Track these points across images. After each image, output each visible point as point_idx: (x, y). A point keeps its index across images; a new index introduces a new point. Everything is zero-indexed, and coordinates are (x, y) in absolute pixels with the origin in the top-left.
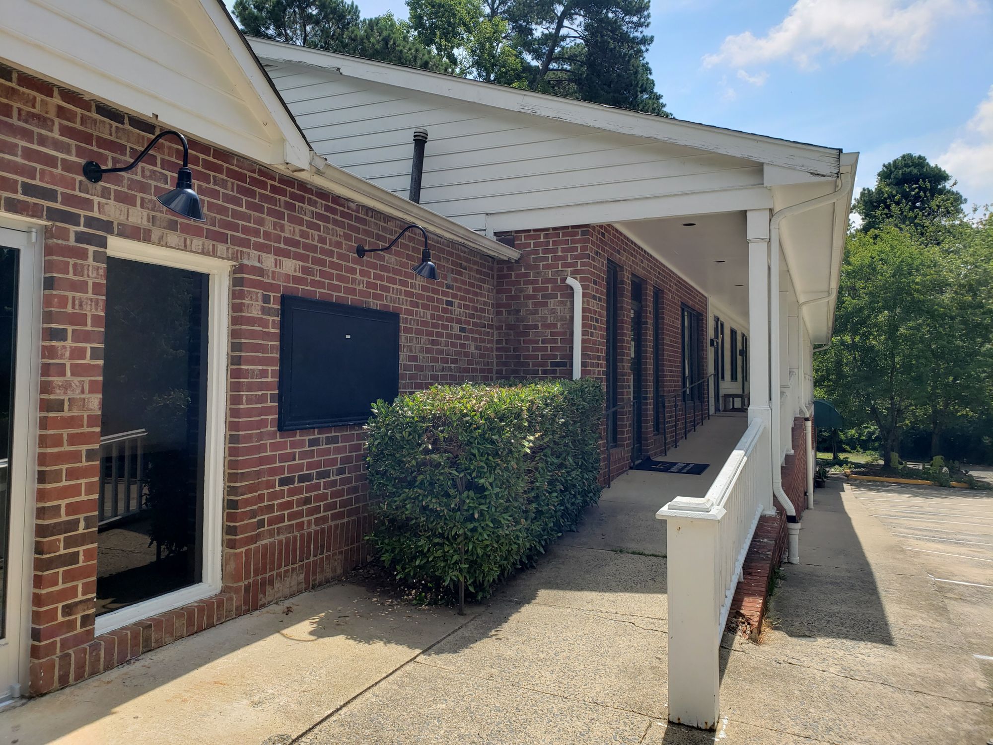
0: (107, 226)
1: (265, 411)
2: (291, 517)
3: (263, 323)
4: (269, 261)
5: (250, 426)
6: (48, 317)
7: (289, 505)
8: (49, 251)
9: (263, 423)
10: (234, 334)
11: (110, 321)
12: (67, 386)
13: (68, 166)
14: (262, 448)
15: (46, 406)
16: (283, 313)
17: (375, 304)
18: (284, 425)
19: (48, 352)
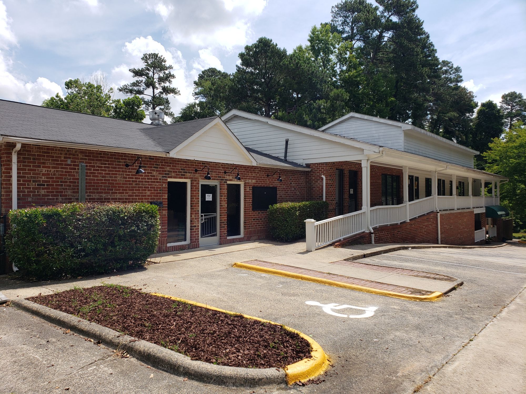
0: (227, 180)
1: (250, 207)
2: (255, 226)
3: (249, 192)
4: (250, 181)
5: (248, 209)
6: (221, 194)
7: (255, 224)
8: (220, 185)
9: (250, 209)
10: (245, 194)
11: (228, 193)
12: (223, 203)
13: (222, 173)
14: (250, 213)
15: (221, 206)
16: (253, 190)
17: (271, 186)
18: (253, 210)
19: (221, 198)
